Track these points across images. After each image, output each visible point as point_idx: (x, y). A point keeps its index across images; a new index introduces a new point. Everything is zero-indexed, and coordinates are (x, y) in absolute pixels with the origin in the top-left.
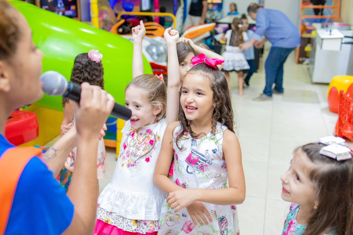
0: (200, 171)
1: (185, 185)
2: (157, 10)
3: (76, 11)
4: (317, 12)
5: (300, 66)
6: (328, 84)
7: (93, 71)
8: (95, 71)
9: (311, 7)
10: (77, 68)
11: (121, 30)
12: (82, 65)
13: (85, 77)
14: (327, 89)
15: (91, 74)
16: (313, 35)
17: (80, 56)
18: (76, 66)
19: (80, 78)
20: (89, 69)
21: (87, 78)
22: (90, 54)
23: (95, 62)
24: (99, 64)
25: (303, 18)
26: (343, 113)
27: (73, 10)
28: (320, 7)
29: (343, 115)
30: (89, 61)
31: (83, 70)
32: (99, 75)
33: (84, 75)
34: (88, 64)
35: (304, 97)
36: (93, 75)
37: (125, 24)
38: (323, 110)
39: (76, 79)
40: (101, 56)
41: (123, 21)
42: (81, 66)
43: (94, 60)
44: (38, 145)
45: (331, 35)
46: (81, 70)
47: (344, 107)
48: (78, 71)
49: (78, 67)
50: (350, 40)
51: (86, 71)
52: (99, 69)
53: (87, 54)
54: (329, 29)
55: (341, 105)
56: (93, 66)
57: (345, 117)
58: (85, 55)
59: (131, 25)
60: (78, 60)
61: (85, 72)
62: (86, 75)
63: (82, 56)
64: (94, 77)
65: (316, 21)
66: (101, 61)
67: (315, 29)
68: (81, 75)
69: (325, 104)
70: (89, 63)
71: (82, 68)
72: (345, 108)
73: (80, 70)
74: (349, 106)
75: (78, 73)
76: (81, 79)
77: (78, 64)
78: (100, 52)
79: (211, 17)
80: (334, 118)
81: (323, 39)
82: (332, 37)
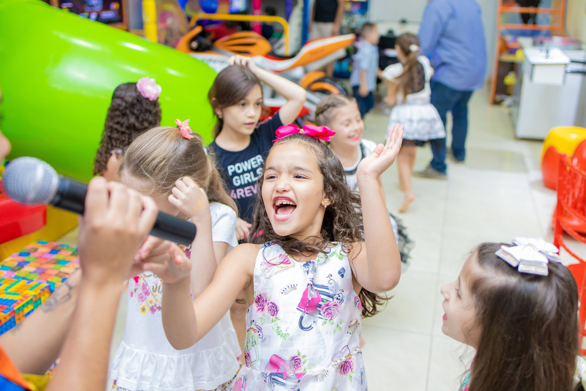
0: (326, 318)
1: (299, 357)
2: (257, 12)
3: (120, 11)
4: (526, 18)
5: (496, 109)
6: (541, 141)
7: (143, 113)
8: (147, 115)
9: (517, 10)
10: (116, 107)
11: (195, 45)
12: (126, 102)
13: (131, 124)
14: (540, 150)
15: (140, 119)
16: (518, 57)
17: (122, 86)
18: (114, 104)
19: (122, 125)
20: (138, 111)
21: (134, 126)
22: (140, 85)
23: (147, 99)
24: (155, 103)
25: (503, 28)
26: (564, 192)
27: (114, 10)
28: (530, 10)
29: (564, 196)
30: (139, 98)
31: (128, 112)
32: (153, 121)
33: (128, 120)
34: (135, 101)
35: (502, 161)
36: (143, 120)
37: (203, 34)
38: (533, 184)
39: (116, 126)
40: (158, 89)
41: (198, 30)
42: (124, 104)
43: (147, 96)
44: (44, 241)
45: (547, 57)
46: (124, 112)
47: (565, 182)
48: (118, 113)
49: (119, 105)
50: (579, 67)
51: (133, 113)
52: (154, 111)
53: (135, 84)
54: (544, 48)
55: (561, 178)
56: (145, 105)
57: (568, 199)
58: (132, 86)
59: (212, 36)
60: (118, 93)
61: (130, 116)
62: (132, 120)
63: (126, 87)
64: (146, 124)
65: (523, 34)
66: (158, 98)
67: (521, 48)
68: (124, 120)
69: (537, 174)
70: (138, 101)
71: (126, 108)
72: (568, 184)
73: (122, 110)
74: (574, 181)
75: (119, 116)
76: (124, 125)
77: (119, 101)
78: (158, 82)
79: (349, 24)
80: (550, 199)
81: (533, 65)
82: (549, 61)
